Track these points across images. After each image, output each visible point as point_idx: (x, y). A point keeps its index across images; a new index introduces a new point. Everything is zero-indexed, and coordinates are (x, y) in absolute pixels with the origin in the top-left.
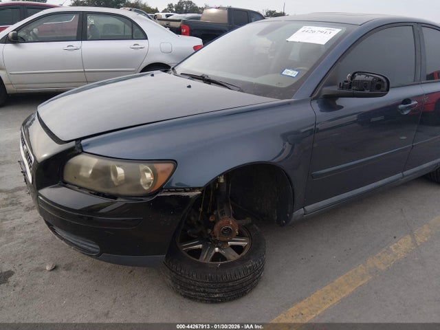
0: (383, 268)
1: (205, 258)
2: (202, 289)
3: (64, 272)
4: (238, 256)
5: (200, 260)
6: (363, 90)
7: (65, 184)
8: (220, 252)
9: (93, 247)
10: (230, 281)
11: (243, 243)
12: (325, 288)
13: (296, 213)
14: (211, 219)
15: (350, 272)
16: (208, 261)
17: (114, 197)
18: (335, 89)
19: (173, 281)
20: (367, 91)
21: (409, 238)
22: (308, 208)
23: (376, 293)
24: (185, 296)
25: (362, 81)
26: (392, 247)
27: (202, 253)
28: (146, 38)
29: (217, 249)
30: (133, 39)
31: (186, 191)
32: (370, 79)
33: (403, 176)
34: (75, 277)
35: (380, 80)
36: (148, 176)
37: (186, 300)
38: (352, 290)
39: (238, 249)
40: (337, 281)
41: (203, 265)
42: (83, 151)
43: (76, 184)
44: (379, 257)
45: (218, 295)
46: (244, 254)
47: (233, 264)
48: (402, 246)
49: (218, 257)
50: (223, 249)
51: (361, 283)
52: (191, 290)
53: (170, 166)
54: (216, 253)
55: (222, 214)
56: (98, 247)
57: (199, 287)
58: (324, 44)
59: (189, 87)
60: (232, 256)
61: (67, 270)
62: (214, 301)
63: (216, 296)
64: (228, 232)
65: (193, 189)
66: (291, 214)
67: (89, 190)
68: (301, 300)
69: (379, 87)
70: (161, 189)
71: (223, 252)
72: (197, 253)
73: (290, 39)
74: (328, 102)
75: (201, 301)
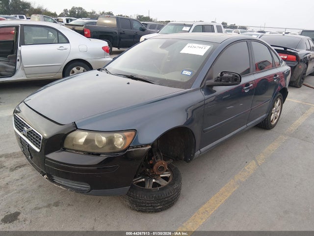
0: (243, 180)
1: (149, 186)
2: (150, 205)
3: (55, 208)
4: (167, 183)
5: (146, 188)
6: (228, 82)
7: (65, 149)
8: (156, 181)
9: (85, 187)
10: (166, 198)
11: (167, 175)
12: (216, 195)
13: (196, 154)
14: (151, 162)
15: (227, 184)
16: (151, 187)
17: (98, 154)
18: (212, 81)
19: (130, 203)
20: (230, 83)
21: (254, 162)
22: (202, 150)
23: (243, 194)
24: (139, 211)
25: (227, 77)
26: (246, 168)
27: (146, 184)
28: (68, 42)
29: (154, 180)
30: (58, 43)
31: (142, 147)
32: (231, 75)
33: (247, 127)
34: (64, 210)
35: (236, 76)
36: (121, 140)
37: (139, 213)
38: (230, 194)
39: (166, 179)
40: (221, 190)
41: (149, 190)
42: (77, 128)
43: (74, 149)
44: (240, 174)
45: (159, 207)
46: (170, 181)
47: (165, 187)
48: (251, 166)
49: (155, 185)
50: (157, 180)
51: (234, 190)
52: (143, 206)
53: (133, 133)
54: (154, 182)
55: (157, 158)
56: (89, 186)
57: (148, 203)
58: (203, 55)
59: (128, 83)
60: (164, 183)
61: (56, 206)
62: (157, 211)
63: (158, 208)
64: (162, 169)
65: (146, 145)
66: (194, 154)
67: (83, 152)
68: (204, 203)
69: (236, 80)
70: (129, 147)
71: (158, 182)
72: (143, 184)
73: (182, 52)
74: (209, 89)
75: (149, 212)
